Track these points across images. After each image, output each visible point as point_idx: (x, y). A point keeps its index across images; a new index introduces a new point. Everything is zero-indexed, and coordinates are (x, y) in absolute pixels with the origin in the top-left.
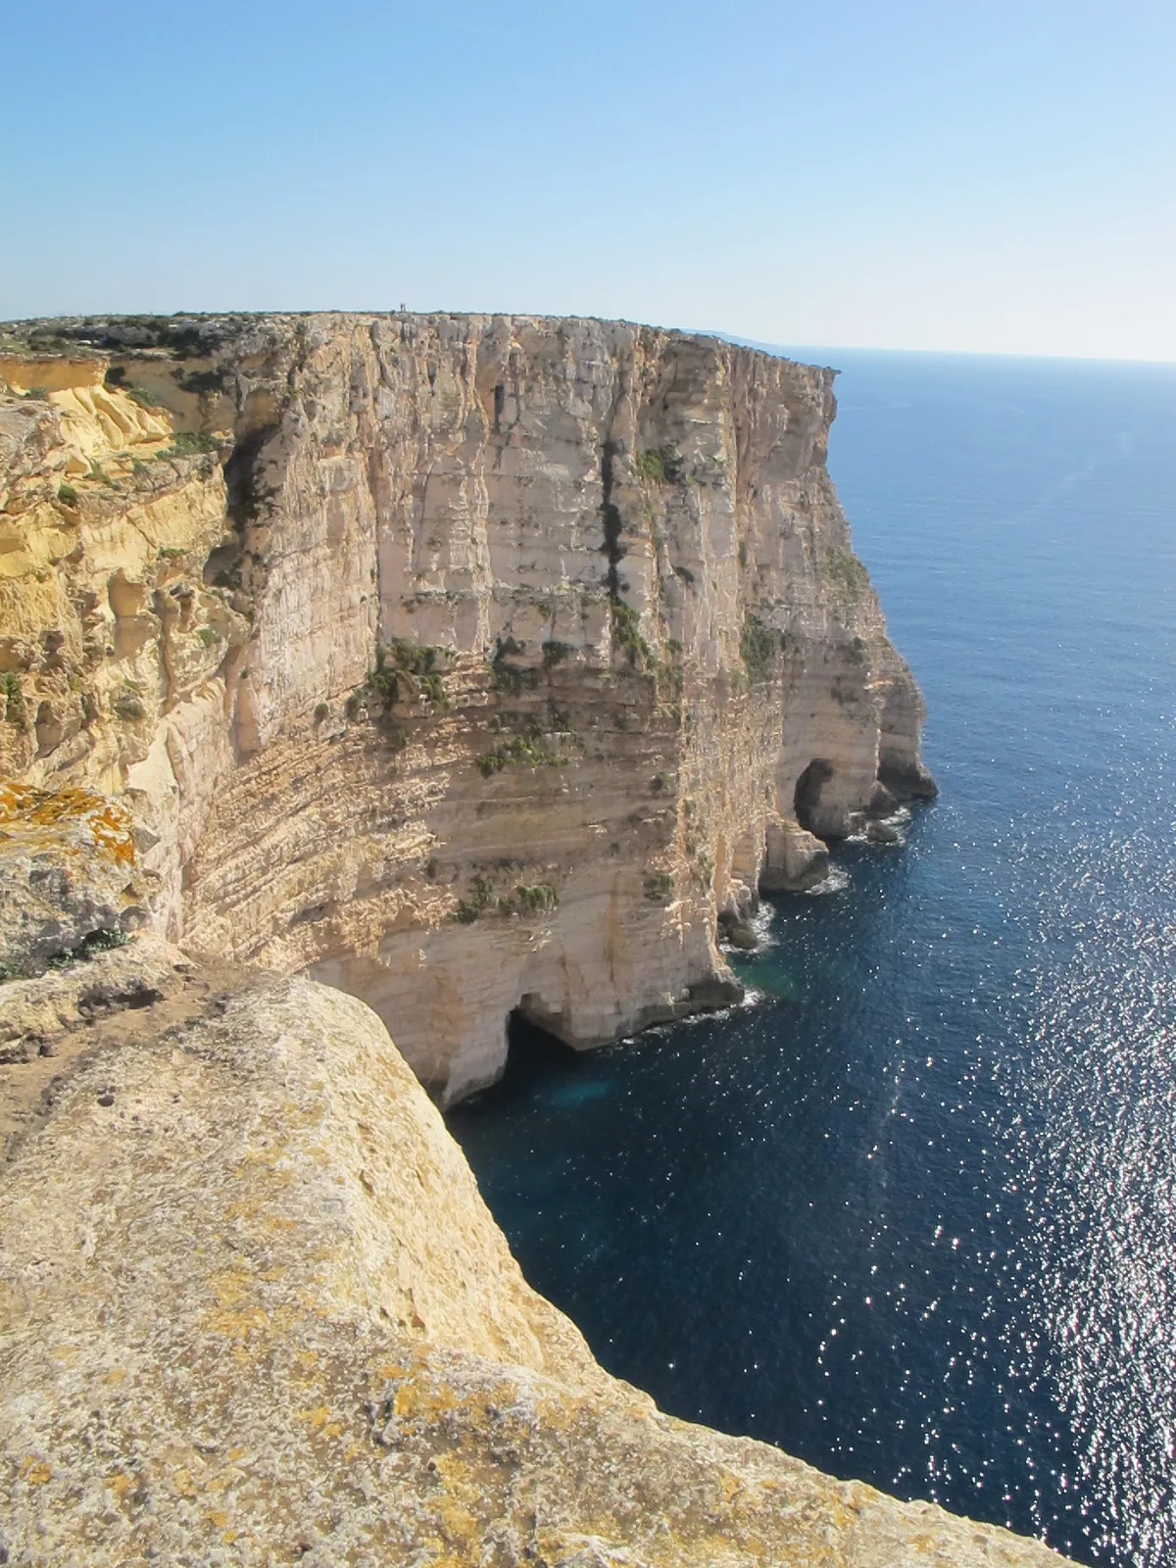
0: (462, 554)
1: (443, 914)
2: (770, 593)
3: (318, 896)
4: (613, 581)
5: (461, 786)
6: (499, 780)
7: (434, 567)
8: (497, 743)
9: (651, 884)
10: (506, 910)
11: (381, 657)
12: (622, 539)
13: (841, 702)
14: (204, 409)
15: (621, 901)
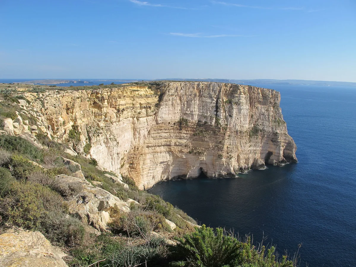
0: (192, 109)
1: (187, 152)
2: (259, 123)
3: (168, 143)
4: (216, 115)
5: (191, 137)
6: (196, 137)
7: (188, 110)
8: (196, 132)
9: (219, 155)
10: (196, 153)
11: (180, 119)
12: (218, 110)
13: (273, 142)
14: (157, 91)
15: (215, 157)
